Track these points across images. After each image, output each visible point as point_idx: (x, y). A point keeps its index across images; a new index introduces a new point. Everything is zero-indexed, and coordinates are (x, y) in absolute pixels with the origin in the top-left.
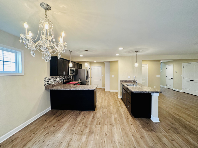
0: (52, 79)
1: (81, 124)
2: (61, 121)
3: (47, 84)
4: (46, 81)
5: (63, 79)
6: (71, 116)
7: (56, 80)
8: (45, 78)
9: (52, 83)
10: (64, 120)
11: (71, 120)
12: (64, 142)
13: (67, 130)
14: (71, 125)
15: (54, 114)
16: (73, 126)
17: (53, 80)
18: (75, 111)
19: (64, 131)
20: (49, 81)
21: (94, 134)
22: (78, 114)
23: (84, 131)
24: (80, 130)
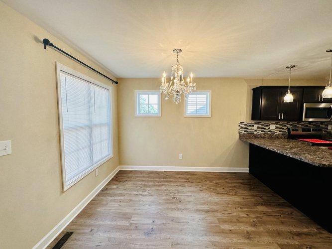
0: (256, 126)
1: (252, 215)
2: (237, 190)
3: (243, 132)
4: (242, 127)
5: (288, 128)
6: (258, 196)
7: (267, 128)
8: (241, 123)
9: (255, 133)
10: (241, 192)
11: (251, 199)
12: (209, 206)
13: (227, 202)
14: (239, 203)
15: (243, 179)
16: (241, 206)
17: (258, 128)
18: (280, 197)
19: (224, 200)
20: (250, 128)
21: (246, 241)
22: (275, 204)
23: (241, 224)
24: (239, 217)
